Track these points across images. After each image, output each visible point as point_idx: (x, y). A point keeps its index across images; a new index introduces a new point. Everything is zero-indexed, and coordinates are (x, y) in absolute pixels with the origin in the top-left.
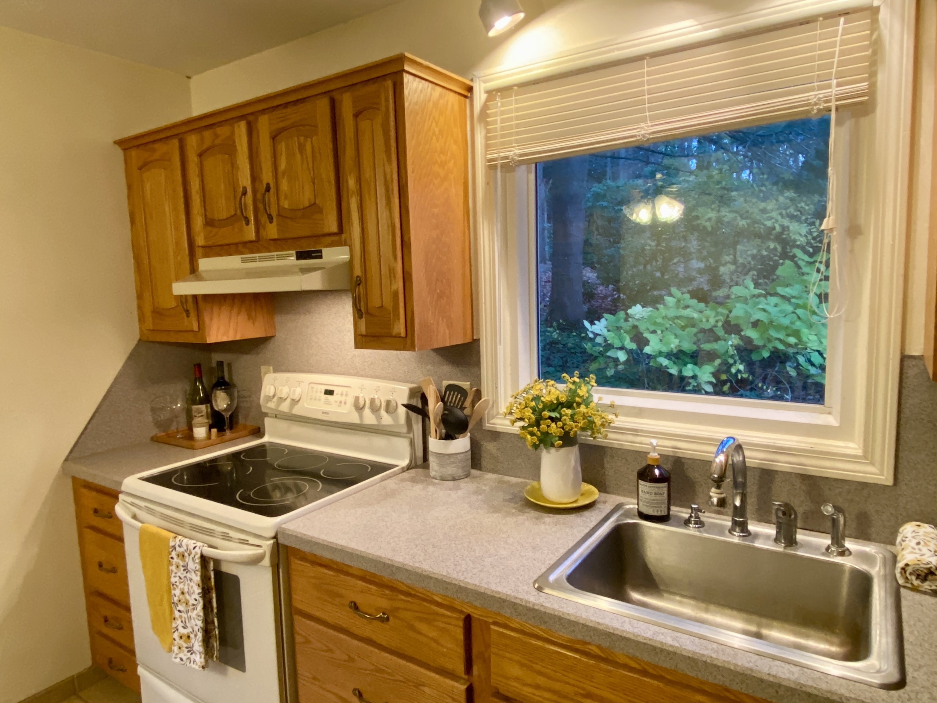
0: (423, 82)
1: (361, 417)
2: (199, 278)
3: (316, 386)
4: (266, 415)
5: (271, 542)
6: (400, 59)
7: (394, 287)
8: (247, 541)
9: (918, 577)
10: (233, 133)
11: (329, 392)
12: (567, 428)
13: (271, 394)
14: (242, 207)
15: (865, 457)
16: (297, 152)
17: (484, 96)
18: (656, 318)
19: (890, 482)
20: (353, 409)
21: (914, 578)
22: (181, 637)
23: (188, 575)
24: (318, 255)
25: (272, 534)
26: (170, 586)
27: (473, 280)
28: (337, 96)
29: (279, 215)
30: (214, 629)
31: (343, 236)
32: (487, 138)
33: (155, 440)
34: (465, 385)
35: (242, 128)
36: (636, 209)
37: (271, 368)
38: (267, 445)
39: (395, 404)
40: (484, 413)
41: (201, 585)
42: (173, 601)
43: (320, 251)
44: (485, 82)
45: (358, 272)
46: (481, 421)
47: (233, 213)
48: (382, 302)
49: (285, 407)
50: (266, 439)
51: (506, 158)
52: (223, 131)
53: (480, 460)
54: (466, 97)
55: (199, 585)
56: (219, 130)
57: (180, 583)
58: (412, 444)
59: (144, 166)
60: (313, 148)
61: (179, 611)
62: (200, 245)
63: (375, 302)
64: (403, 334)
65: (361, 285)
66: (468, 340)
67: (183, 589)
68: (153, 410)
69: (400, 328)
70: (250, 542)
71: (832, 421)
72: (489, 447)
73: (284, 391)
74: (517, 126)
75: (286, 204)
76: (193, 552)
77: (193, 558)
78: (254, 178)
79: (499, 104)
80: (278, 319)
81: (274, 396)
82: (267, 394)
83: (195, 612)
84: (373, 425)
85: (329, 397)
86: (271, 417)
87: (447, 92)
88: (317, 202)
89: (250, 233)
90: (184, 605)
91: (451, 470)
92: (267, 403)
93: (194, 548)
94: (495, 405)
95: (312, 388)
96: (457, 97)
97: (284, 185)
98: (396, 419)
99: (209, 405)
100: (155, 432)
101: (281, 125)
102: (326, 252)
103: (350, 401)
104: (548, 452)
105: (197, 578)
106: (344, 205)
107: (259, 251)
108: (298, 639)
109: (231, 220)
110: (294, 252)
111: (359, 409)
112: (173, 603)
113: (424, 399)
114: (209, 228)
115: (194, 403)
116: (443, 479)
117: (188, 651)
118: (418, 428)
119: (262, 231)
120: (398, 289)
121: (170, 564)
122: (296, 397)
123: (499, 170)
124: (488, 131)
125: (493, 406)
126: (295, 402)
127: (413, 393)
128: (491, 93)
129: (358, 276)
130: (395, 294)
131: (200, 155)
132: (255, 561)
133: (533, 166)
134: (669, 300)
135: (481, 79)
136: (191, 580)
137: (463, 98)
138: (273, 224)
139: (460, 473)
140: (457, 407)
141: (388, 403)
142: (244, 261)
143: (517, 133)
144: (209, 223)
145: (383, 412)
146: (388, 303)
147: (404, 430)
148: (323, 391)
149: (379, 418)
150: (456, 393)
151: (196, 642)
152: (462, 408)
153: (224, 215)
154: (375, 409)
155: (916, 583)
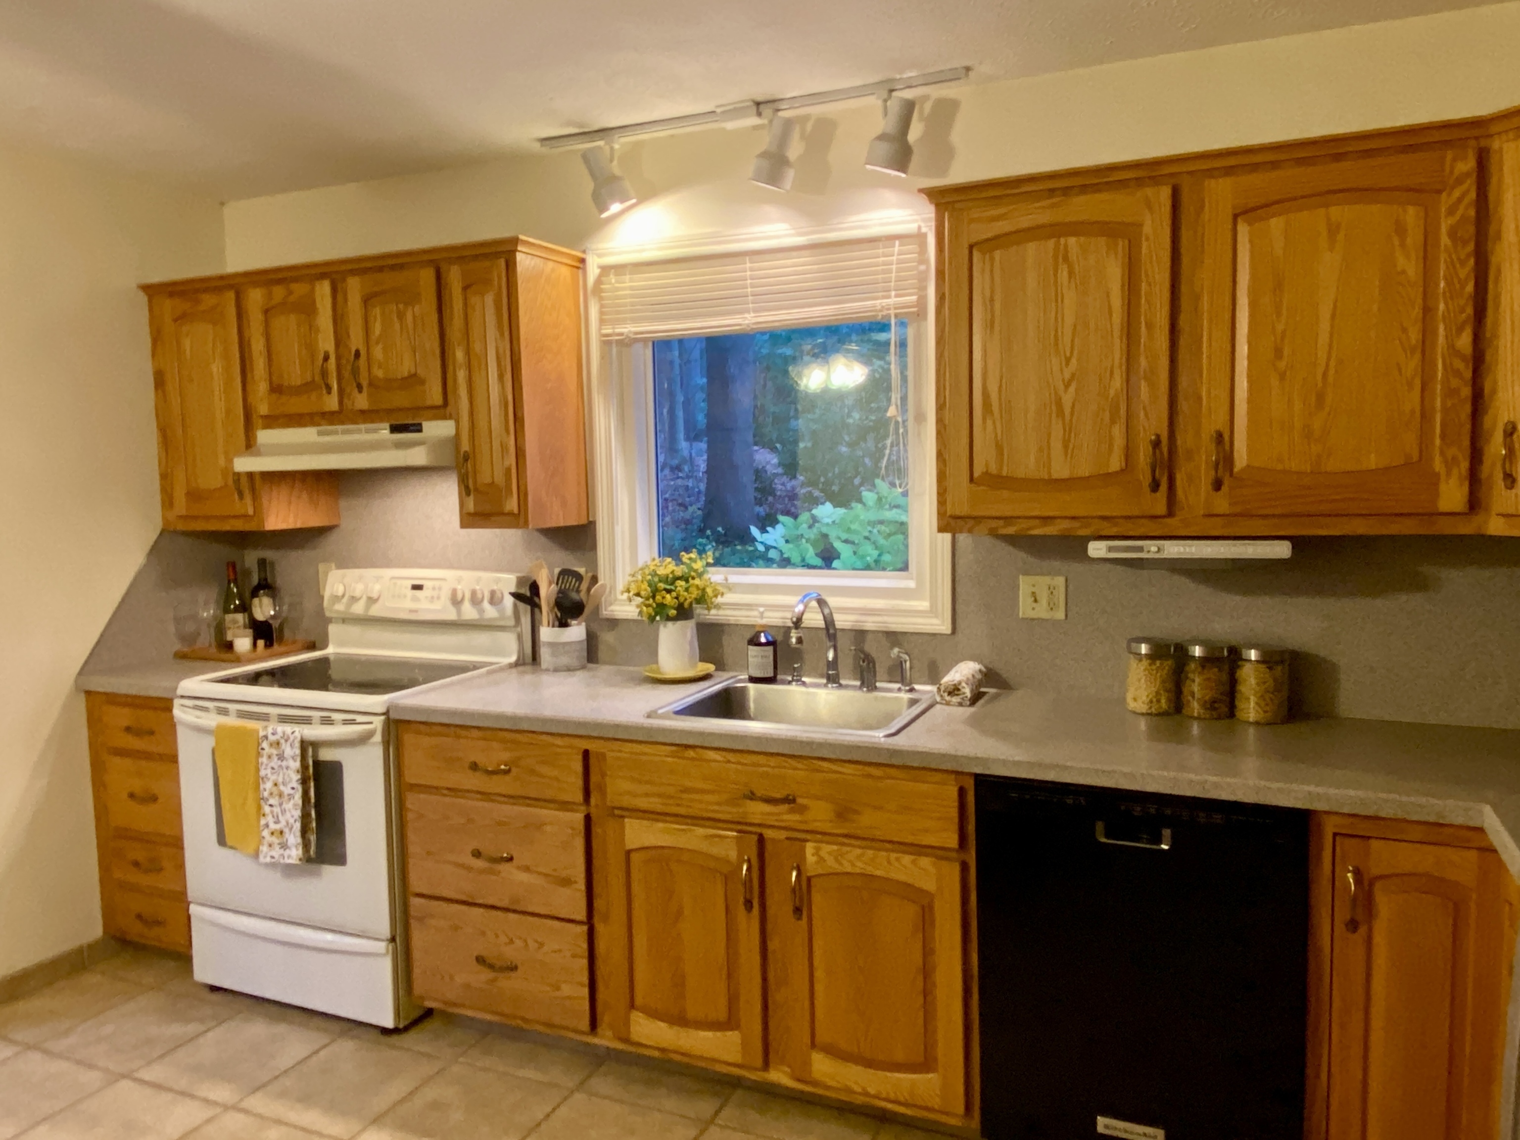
0: (536, 258)
1: (459, 612)
2: (258, 454)
3: (399, 582)
4: (329, 620)
5: (383, 718)
6: (515, 241)
7: (507, 463)
8: (354, 720)
9: (950, 694)
10: (313, 291)
11: (417, 587)
12: (682, 599)
13: (340, 593)
14: (324, 374)
15: (931, 611)
16: (396, 319)
17: (597, 271)
18: (851, 522)
19: (949, 631)
20: (449, 604)
21: (946, 694)
22: (272, 833)
23: (284, 764)
24: (418, 428)
25: (383, 710)
26: (258, 780)
27: (588, 458)
28: (444, 267)
29: (371, 384)
30: (311, 822)
31: (449, 409)
32: (602, 313)
33: (181, 656)
34: (582, 570)
35: (324, 289)
36: (806, 372)
37: (333, 565)
38: (332, 658)
39: (500, 595)
40: (601, 599)
41: (300, 770)
42: (261, 796)
43: (420, 425)
44: (600, 256)
45: (465, 446)
46: (597, 609)
47: (309, 379)
48: (493, 478)
49: (358, 609)
50: (331, 650)
51: (621, 334)
52: (299, 289)
53: (596, 652)
54: (578, 268)
55: (298, 772)
56: (294, 286)
57: (272, 774)
58: (520, 638)
59: (180, 318)
60: (414, 317)
61: (271, 806)
62: (262, 413)
63: (485, 477)
64: (516, 511)
65: (469, 460)
66: (583, 521)
67: (277, 780)
68: (177, 620)
69: (512, 505)
70: (358, 721)
71: (912, 584)
72: (607, 638)
73: (359, 589)
74: (633, 304)
75: (379, 373)
76: (292, 738)
77: (291, 745)
78: (339, 342)
79: (613, 281)
80: (343, 503)
81: (343, 596)
82: (335, 594)
83: (292, 802)
84: (475, 620)
85: (417, 593)
86: (336, 622)
87: (560, 265)
88: (418, 372)
89: (332, 403)
90: (277, 798)
91: (564, 660)
92: (334, 604)
93: (293, 733)
94: (613, 592)
95: (395, 584)
96: (570, 268)
97: (378, 352)
98: (502, 611)
99: (246, 615)
100: (177, 646)
101: (376, 289)
102: (426, 425)
103: (445, 594)
104: (665, 626)
105: (297, 764)
106: (449, 376)
107: (342, 423)
108: (410, 816)
109: (307, 387)
110: (387, 425)
111: (456, 602)
112: (263, 799)
113: (534, 588)
114: (274, 396)
115: (227, 611)
116: (556, 670)
117: (282, 847)
118: (526, 621)
119: (345, 400)
120: (511, 465)
121: (259, 755)
122: (375, 596)
123: (614, 345)
124: (602, 306)
125: (610, 592)
126: (372, 601)
127: (520, 582)
128: (605, 270)
129: (466, 452)
130: (508, 471)
131: (266, 312)
132: (363, 740)
133: (650, 344)
134: (869, 496)
135: (594, 252)
136: (287, 768)
137: (575, 270)
138: (362, 394)
139: (575, 663)
140: (573, 589)
141: (493, 593)
142: (320, 434)
143: (632, 312)
144: (276, 389)
145: (486, 605)
146: (499, 479)
147: (512, 622)
148: (410, 587)
149: (481, 611)
150: (570, 578)
151: (292, 836)
152: (578, 591)
153: (297, 381)
154: (476, 601)
155: (948, 698)
